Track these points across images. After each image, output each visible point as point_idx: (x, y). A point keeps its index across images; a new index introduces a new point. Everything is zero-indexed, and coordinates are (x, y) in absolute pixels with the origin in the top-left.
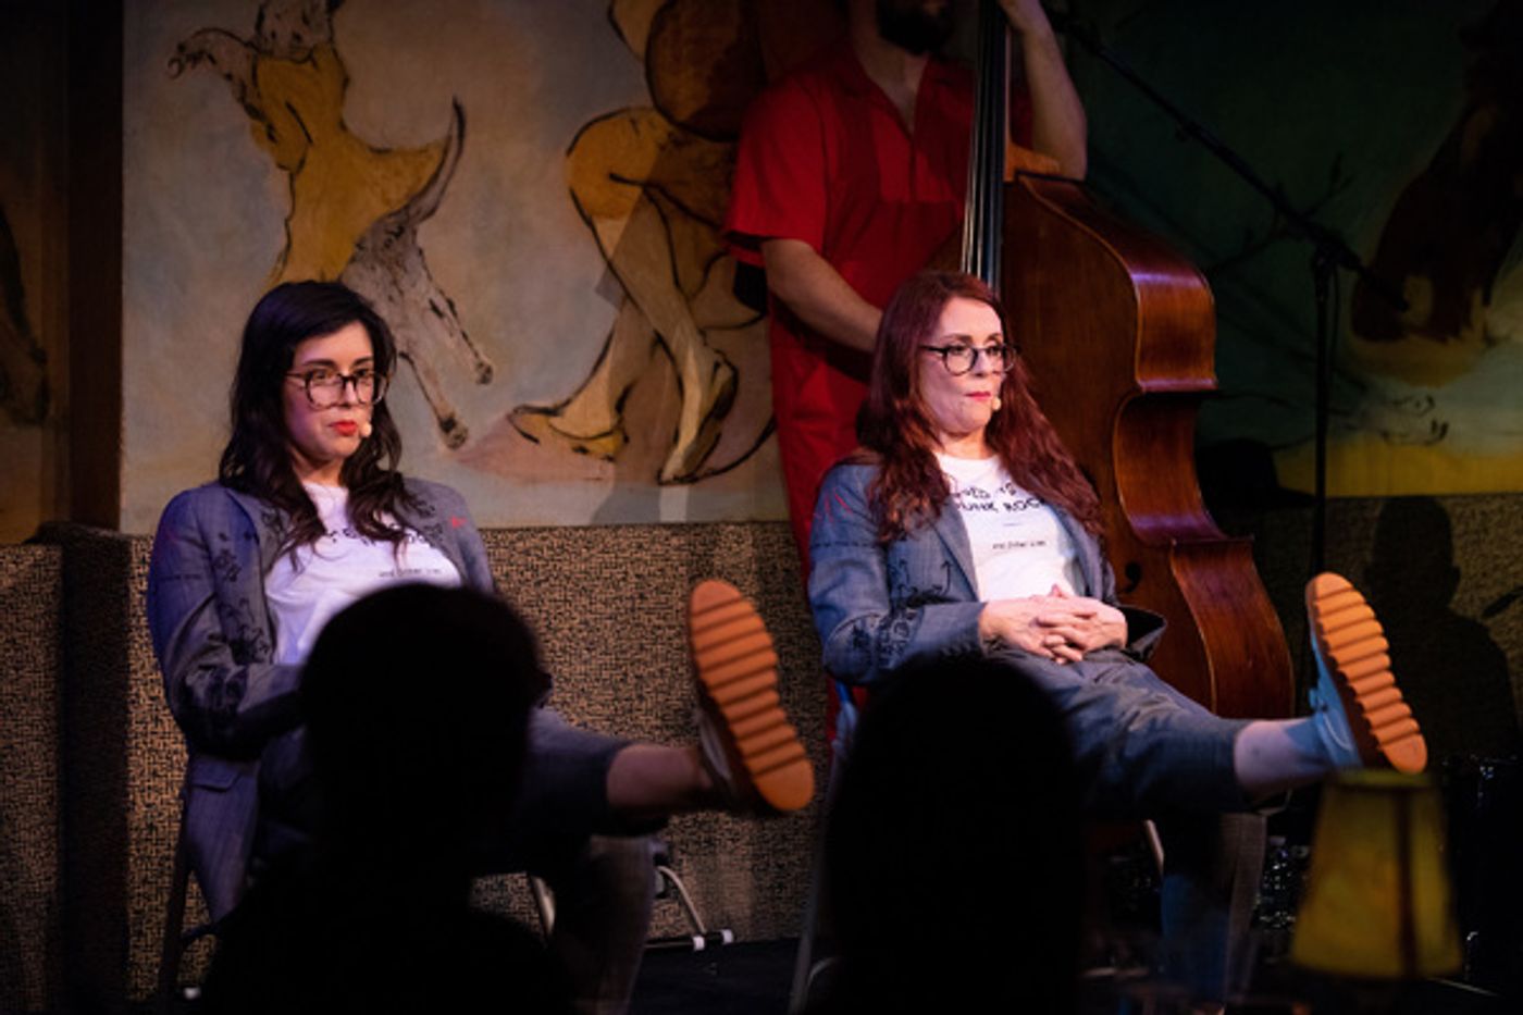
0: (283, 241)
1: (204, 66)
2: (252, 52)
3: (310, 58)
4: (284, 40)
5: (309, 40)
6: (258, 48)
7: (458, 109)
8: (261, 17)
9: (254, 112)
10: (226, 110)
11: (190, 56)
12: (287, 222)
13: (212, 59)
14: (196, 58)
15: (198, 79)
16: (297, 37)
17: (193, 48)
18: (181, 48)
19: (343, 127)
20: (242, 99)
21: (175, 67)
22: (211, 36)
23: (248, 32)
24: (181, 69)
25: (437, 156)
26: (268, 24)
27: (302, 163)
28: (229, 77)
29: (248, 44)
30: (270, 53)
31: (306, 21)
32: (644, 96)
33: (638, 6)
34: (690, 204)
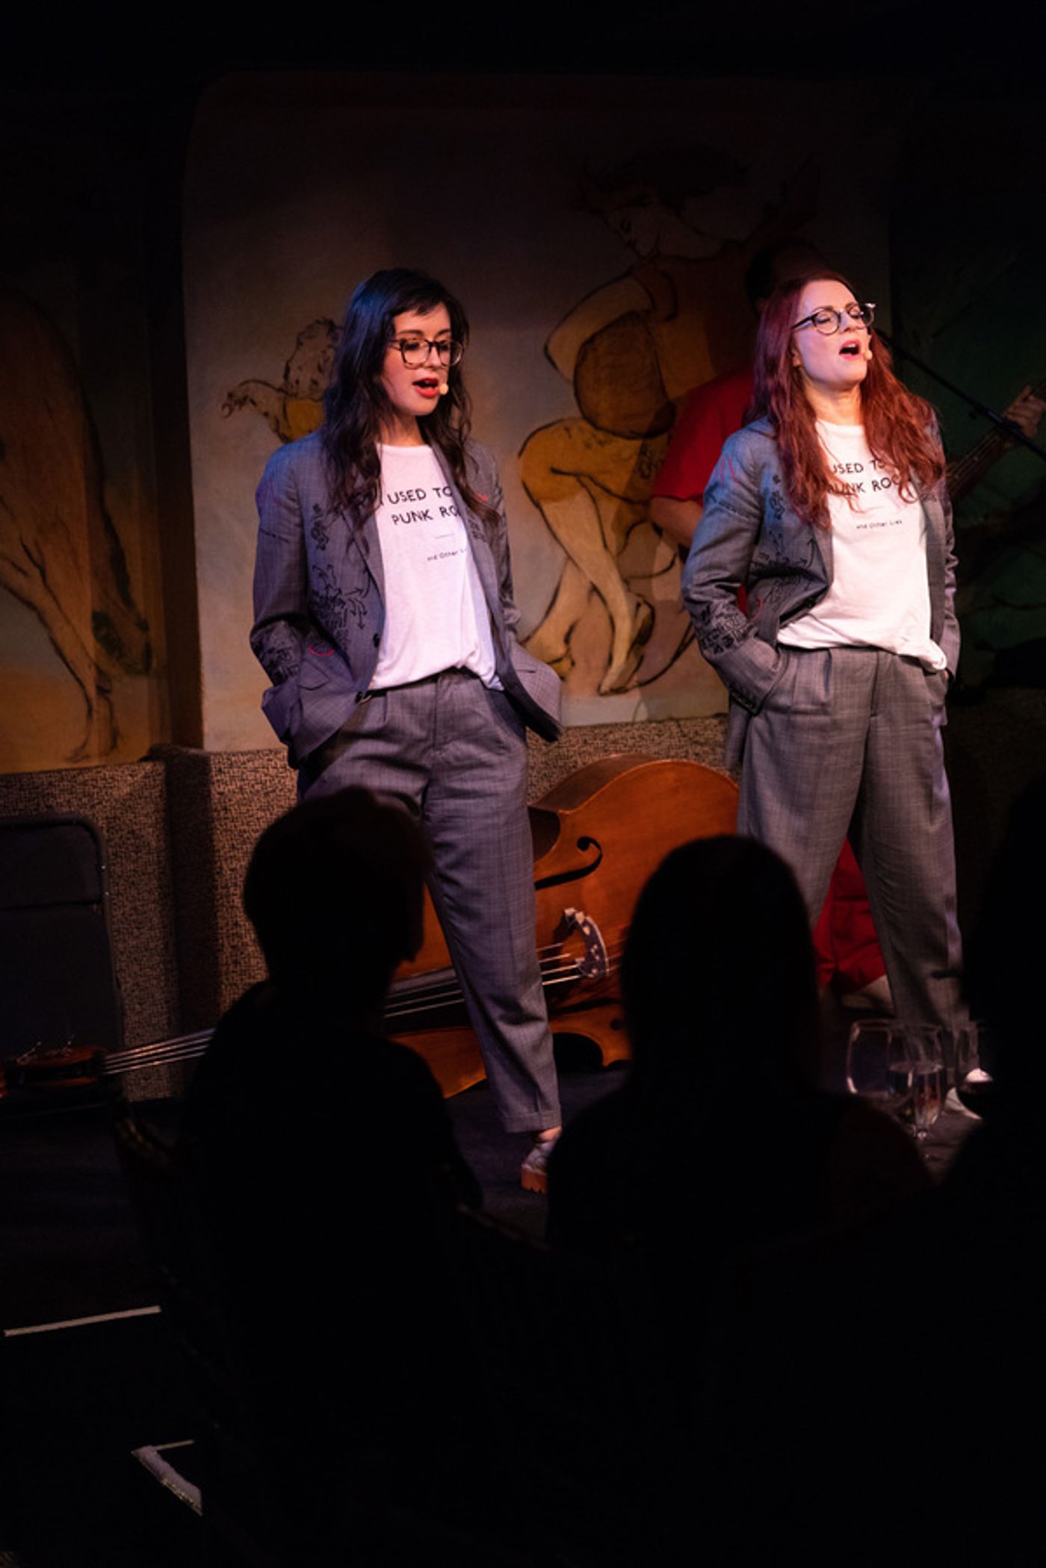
1: (248, 408)
2: (282, 395)
4: (305, 385)
6: (286, 392)
8: (287, 370)
11: (237, 401)
13: (253, 403)
14: (242, 402)
15: (245, 416)
16: (314, 382)
17: (239, 395)
18: (230, 395)
20: (277, 430)
21: (227, 410)
22: (252, 385)
23: (279, 381)
24: (231, 411)
26: (293, 375)
28: (266, 414)
29: (279, 390)
30: (296, 395)
31: (320, 369)
32: (574, 411)
33: (567, 343)
34: (613, 487)
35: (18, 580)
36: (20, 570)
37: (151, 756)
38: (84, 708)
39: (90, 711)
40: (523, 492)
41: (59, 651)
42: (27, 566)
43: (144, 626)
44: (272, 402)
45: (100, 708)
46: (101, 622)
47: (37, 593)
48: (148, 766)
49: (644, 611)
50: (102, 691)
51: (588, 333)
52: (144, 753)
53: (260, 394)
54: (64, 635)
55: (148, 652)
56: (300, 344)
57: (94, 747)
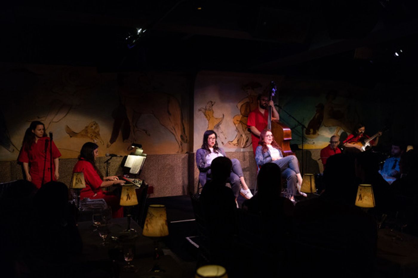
0: (207, 127)
3: (210, 110)
4: (208, 109)
5: (210, 109)
6: (206, 109)
7: (223, 115)
8: (206, 107)
9: (205, 115)
10: (203, 115)
11: (200, 110)
12: (208, 125)
15: (201, 112)
16: (209, 108)
18: (199, 110)
19: (213, 116)
23: (204, 108)
25: (221, 119)
26: (207, 107)
27: (210, 119)
28: (203, 112)
29: (205, 109)
31: (210, 107)
32: (240, 113)
33: (239, 105)
34: (244, 123)
35: (172, 131)
36: (172, 129)
37: (187, 153)
38: (179, 146)
39: (180, 147)
40: (233, 123)
41: (176, 139)
42: (173, 129)
43: (186, 137)
44: (204, 111)
45: (181, 146)
46: (181, 136)
47: (174, 133)
48: (186, 154)
49: (247, 138)
50: (181, 145)
51: (242, 104)
52: (186, 152)
53: (202, 109)
54: (177, 137)
55: (187, 140)
56: (207, 104)
57: (180, 151)
